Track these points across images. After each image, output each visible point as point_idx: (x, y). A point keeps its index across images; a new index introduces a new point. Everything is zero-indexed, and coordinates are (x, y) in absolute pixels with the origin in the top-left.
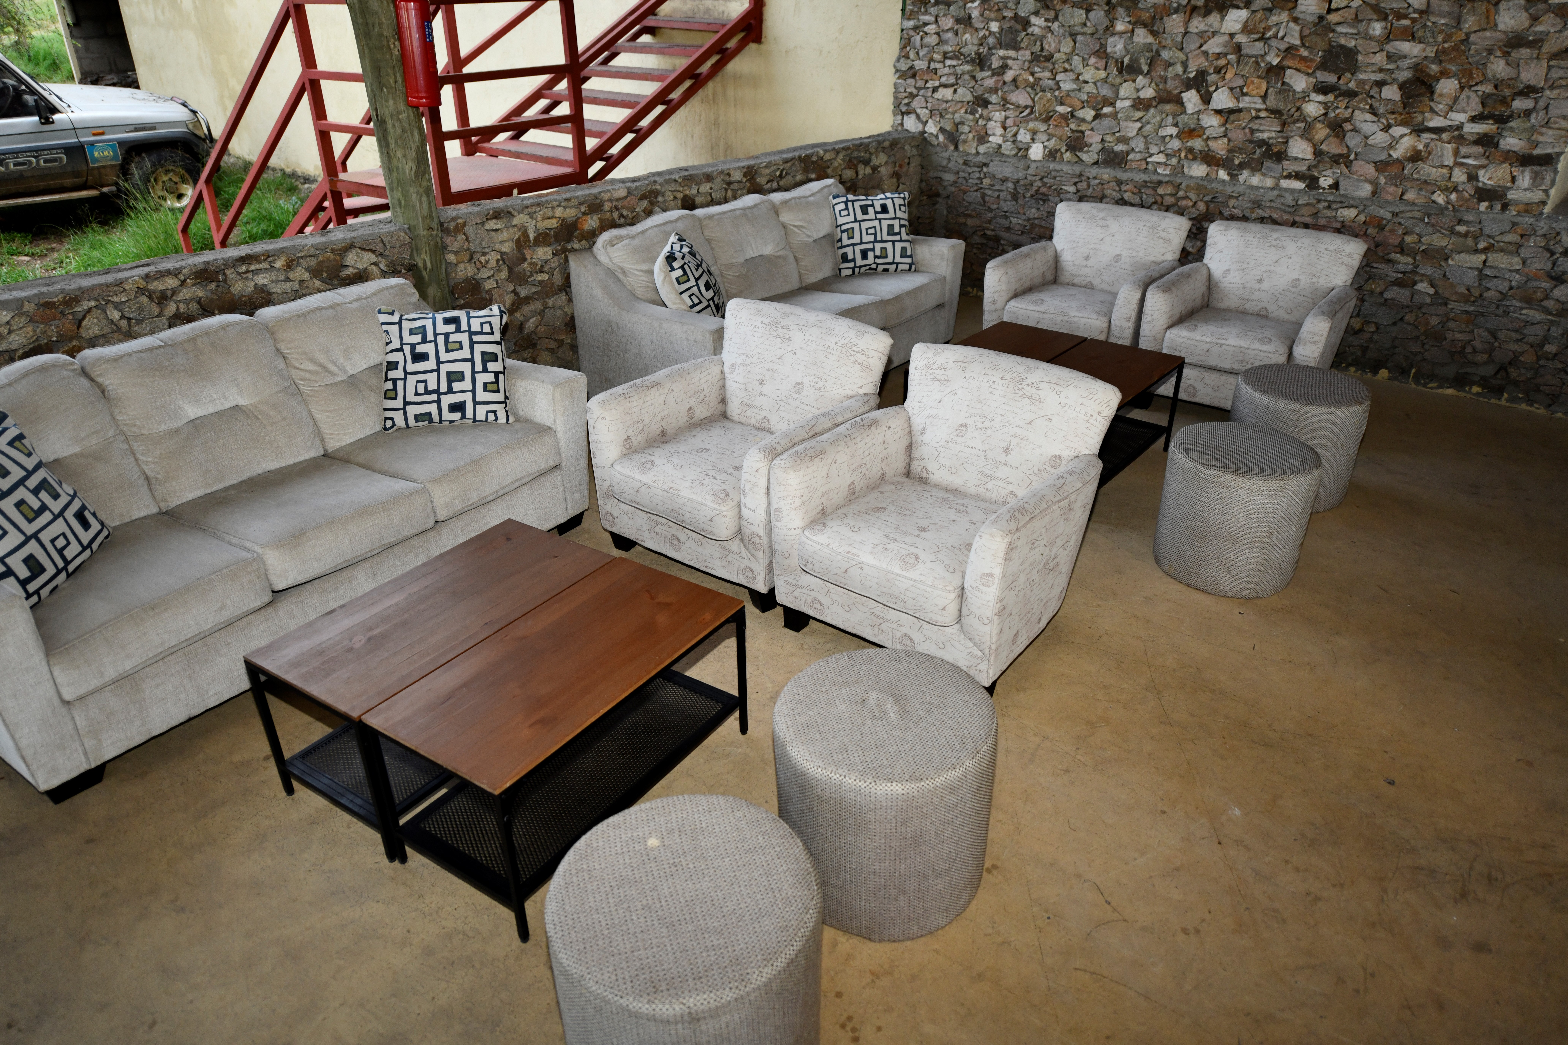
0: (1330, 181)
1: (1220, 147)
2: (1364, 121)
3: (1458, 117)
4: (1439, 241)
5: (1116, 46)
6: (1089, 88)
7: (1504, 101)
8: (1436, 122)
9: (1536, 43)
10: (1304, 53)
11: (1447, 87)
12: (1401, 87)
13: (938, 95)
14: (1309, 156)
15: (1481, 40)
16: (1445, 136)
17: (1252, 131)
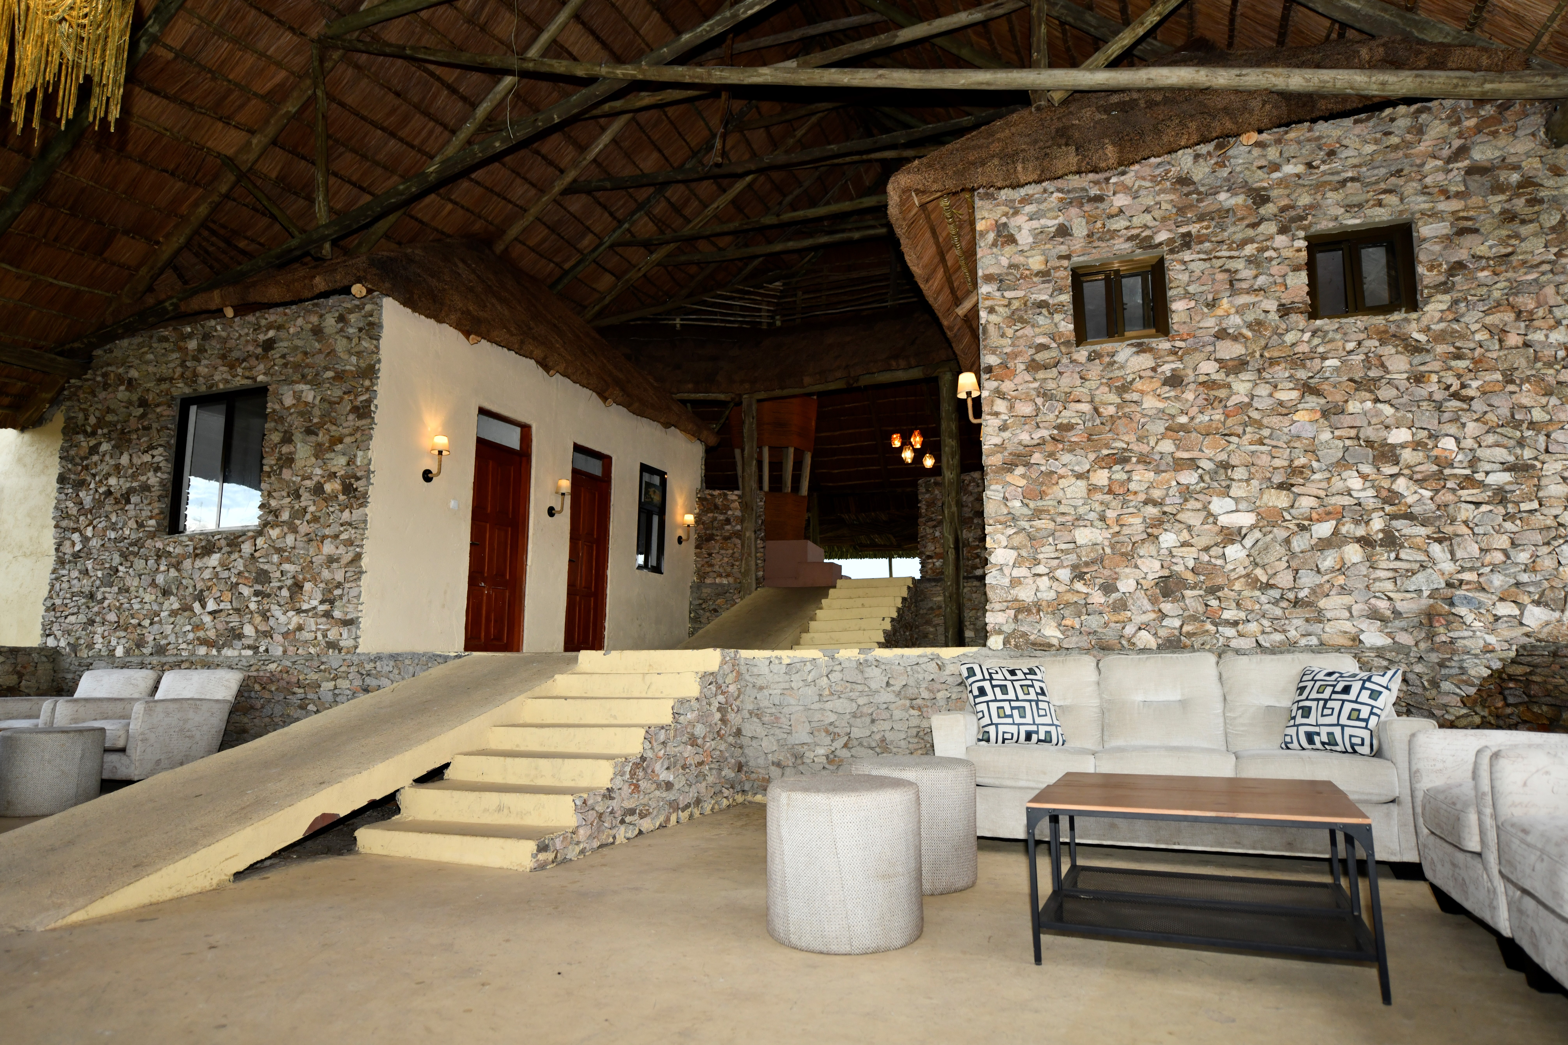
0: (264, 648)
1: (212, 634)
2: (276, 611)
3: (315, 603)
4: (313, 676)
5: (160, 579)
6: (147, 606)
7: (330, 592)
8: (305, 607)
9: (337, 560)
10: (246, 574)
11: (308, 586)
12: (289, 589)
13: (67, 621)
14: (253, 634)
15: (318, 560)
16: (310, 614)
17: (227, 623)
